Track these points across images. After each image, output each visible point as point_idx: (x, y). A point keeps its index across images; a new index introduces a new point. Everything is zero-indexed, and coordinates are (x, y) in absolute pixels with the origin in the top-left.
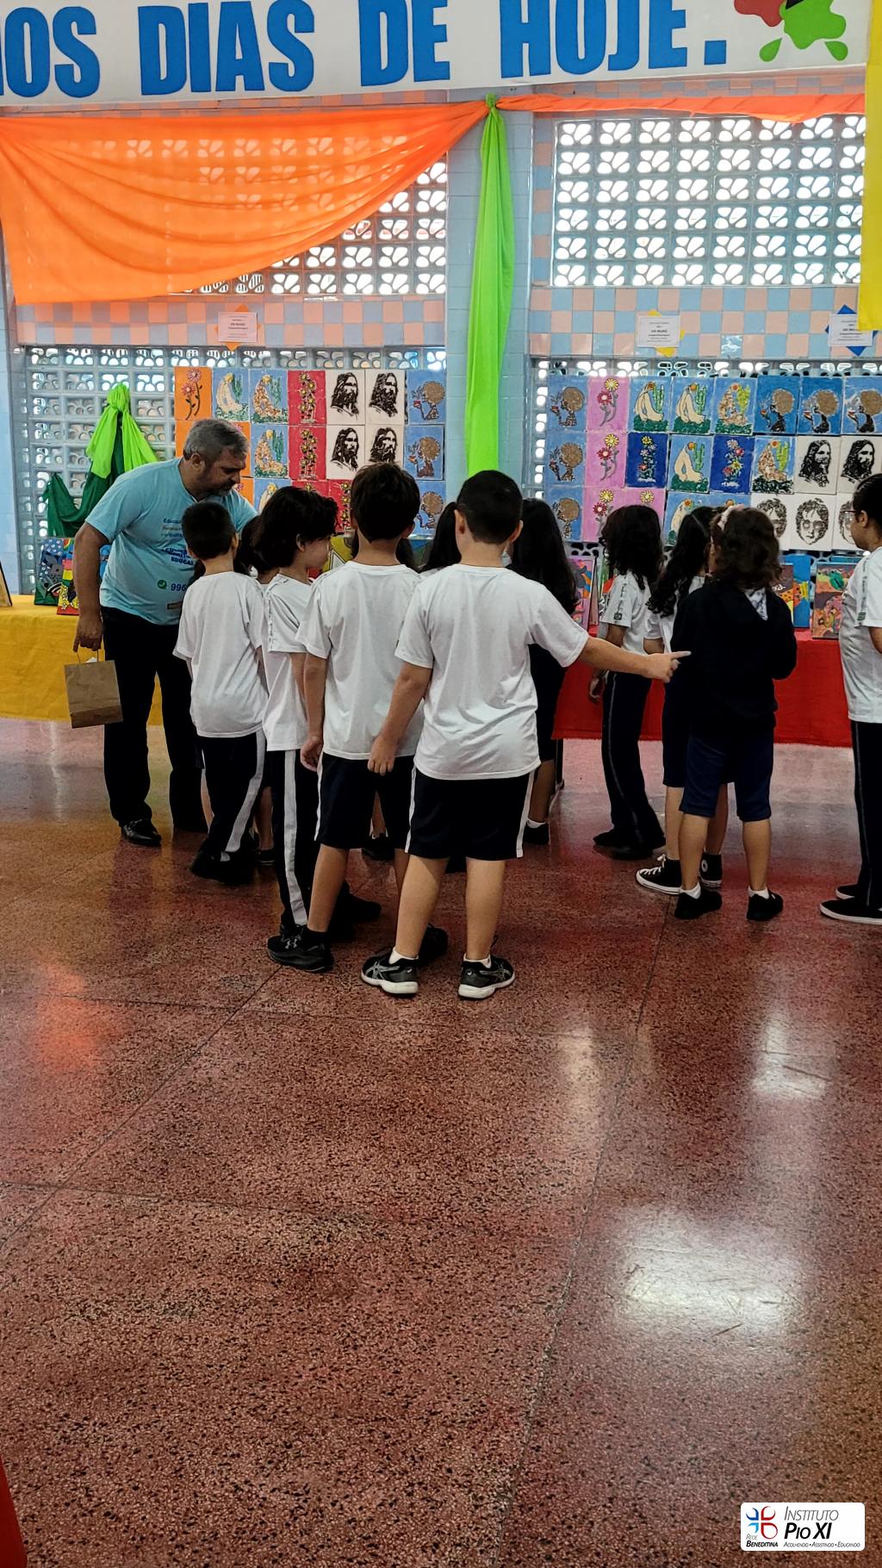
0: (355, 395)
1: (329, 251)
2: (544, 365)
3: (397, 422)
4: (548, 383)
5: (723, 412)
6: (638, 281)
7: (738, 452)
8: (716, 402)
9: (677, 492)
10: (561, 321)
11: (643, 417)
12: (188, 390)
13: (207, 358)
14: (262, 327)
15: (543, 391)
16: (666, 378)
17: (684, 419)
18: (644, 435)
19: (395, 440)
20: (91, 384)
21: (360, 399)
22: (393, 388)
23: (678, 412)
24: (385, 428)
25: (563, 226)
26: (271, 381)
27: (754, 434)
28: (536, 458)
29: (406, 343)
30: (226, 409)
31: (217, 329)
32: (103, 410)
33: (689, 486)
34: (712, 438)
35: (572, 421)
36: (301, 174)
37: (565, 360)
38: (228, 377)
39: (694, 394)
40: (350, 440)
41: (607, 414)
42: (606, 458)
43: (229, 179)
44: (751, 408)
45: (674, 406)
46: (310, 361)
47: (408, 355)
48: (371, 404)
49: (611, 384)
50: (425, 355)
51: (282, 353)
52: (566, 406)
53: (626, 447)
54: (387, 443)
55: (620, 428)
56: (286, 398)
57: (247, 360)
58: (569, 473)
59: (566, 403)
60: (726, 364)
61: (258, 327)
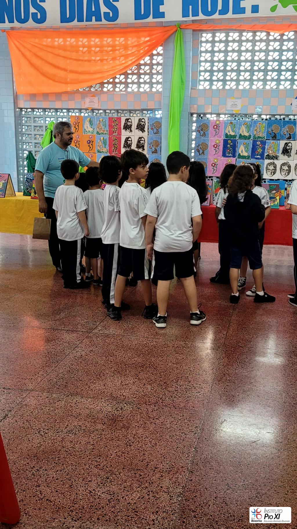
0: (131, 126)
1: (123, 77)
2: (195, 115)
3: (145, 135)
4: (196, 122)
5: (256, 132)
6: (227, 87)
7: (260, 146)
8: (253, 129)
9: (240, 159)
10: (201, 101)
11: (228, 134)
12: (75, 123)
13: (81, 112)
14: (100, 102)
15: (195, 124)
16: (236, 121)
17: (242, 134)
18: (229, 140)
19: (144, 141)
20: (42, 121)
21: (133, 127)
22: (144, 123)
23: (240, 132)
24: (141, 137)
25: (202, 68)
26: (103, 121)
27: (266, 140)
28: (192, 147)
29: (149, 108)
30: (87, 130)
31: (85, 103)
32: (46, 130)
33: (244, 157)
34: (252, 141)
35: (204, 135)
36: (114, 50)
37: (202, 114)
38: (88, 119)
39: (246, 126)
40: (129, 141)
41: (216, 132)
42: (216, 147)
43: (89, 52)
44: (265, 131)
45: (239, 129)
46: (116, 114)
47: (149, 112)
48: (136, 129)
49: (218, 122)
50: (155, 112)
51: (107, 111)
52: (202, 130)
53: (222, 144)
54: (142, 142)
55: (220, 137)
56: (108, 127)
57: (95, 113)
58: (203, 153)
59: (202, 129)
60: (257, 116)
61: (99, 102)
